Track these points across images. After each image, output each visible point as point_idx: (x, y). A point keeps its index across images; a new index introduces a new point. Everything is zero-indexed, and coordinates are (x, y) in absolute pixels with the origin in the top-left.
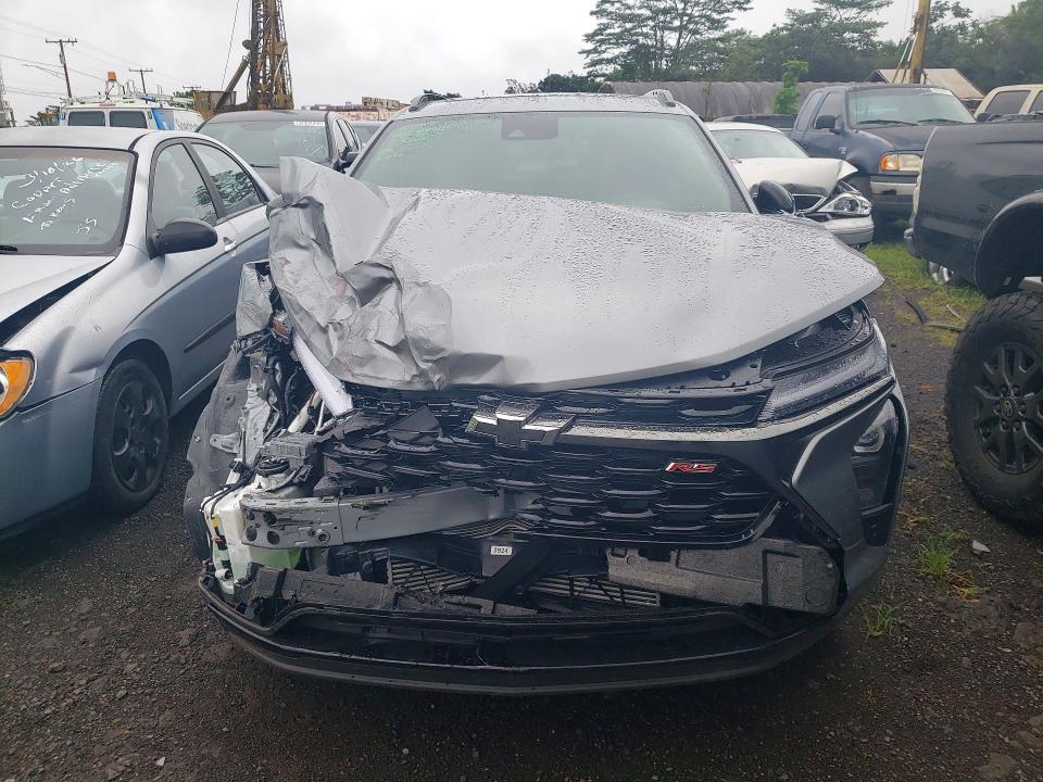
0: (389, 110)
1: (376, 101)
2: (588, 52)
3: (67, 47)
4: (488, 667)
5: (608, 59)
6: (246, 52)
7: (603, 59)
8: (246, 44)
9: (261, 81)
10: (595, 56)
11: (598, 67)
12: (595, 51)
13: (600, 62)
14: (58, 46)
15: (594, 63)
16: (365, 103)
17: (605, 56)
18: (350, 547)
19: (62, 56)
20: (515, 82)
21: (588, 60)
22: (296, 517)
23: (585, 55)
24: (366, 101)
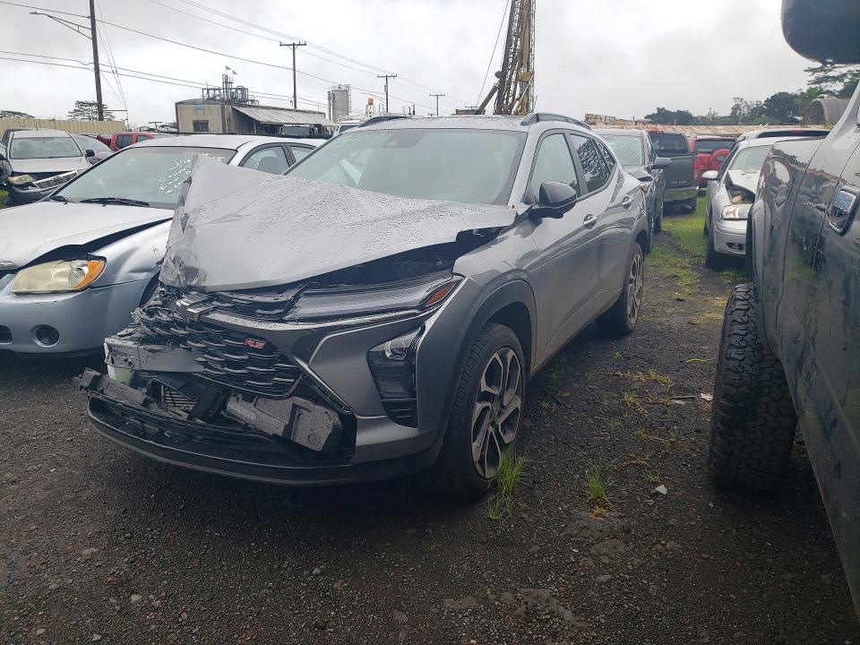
0: (606, 124)
1: (596, 117)
2: (814, 70)
3: (390, 79)
4: (152, 442)
5: (834, 77)
6: (497, 80)
7: (829, 77)
8: (497, 75)
9: (505, 102)
10: (821, 74)
11: (823, 85)
12: (821, 69)
13: (826, 79)
14: (384, 80)
15: (819, 81)
16: (587, 119)
17: (831, 74)
18: (146, 373)
19: (386, 87)
20: (742, 99)
21: (813, 78)
22: (120, 350)
23: (810, 73)
24: (588, 117)
